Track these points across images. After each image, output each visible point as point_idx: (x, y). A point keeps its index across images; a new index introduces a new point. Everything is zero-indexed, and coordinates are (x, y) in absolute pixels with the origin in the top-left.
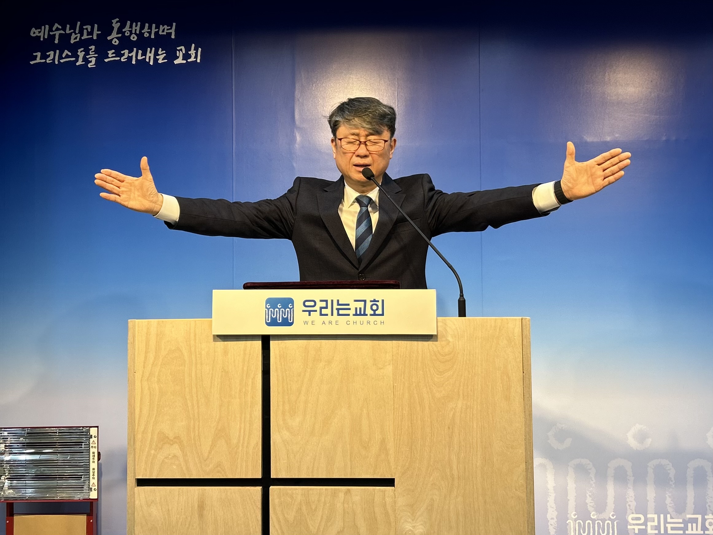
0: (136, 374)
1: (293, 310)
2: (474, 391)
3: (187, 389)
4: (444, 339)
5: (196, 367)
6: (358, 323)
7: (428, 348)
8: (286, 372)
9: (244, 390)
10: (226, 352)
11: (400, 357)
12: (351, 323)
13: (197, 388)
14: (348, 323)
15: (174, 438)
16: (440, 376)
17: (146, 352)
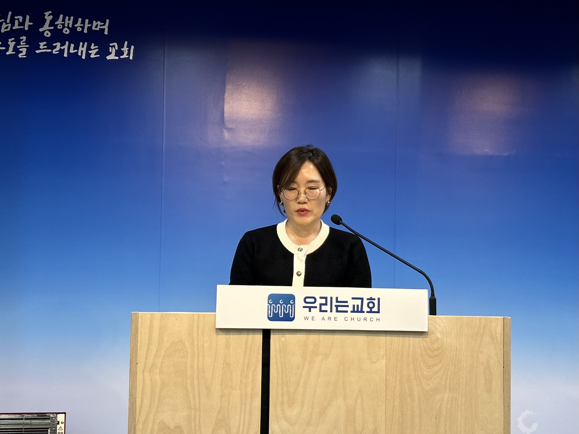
0: (139, 365)
1: (294, 306)
2: (459, 384)
3: (189, 381)
4: (433, 336)
5: (198, 359)
6: (356, 319)
7: (419, 344)
8: (286, 365)
9: (244, 381)
10: (227, 346)
11: (393, 352)
12: (349, 319)
13: (198, 380)
14: (346, 319)
15: (176, 428)
16: (429, 371)
17: (149, 344)
